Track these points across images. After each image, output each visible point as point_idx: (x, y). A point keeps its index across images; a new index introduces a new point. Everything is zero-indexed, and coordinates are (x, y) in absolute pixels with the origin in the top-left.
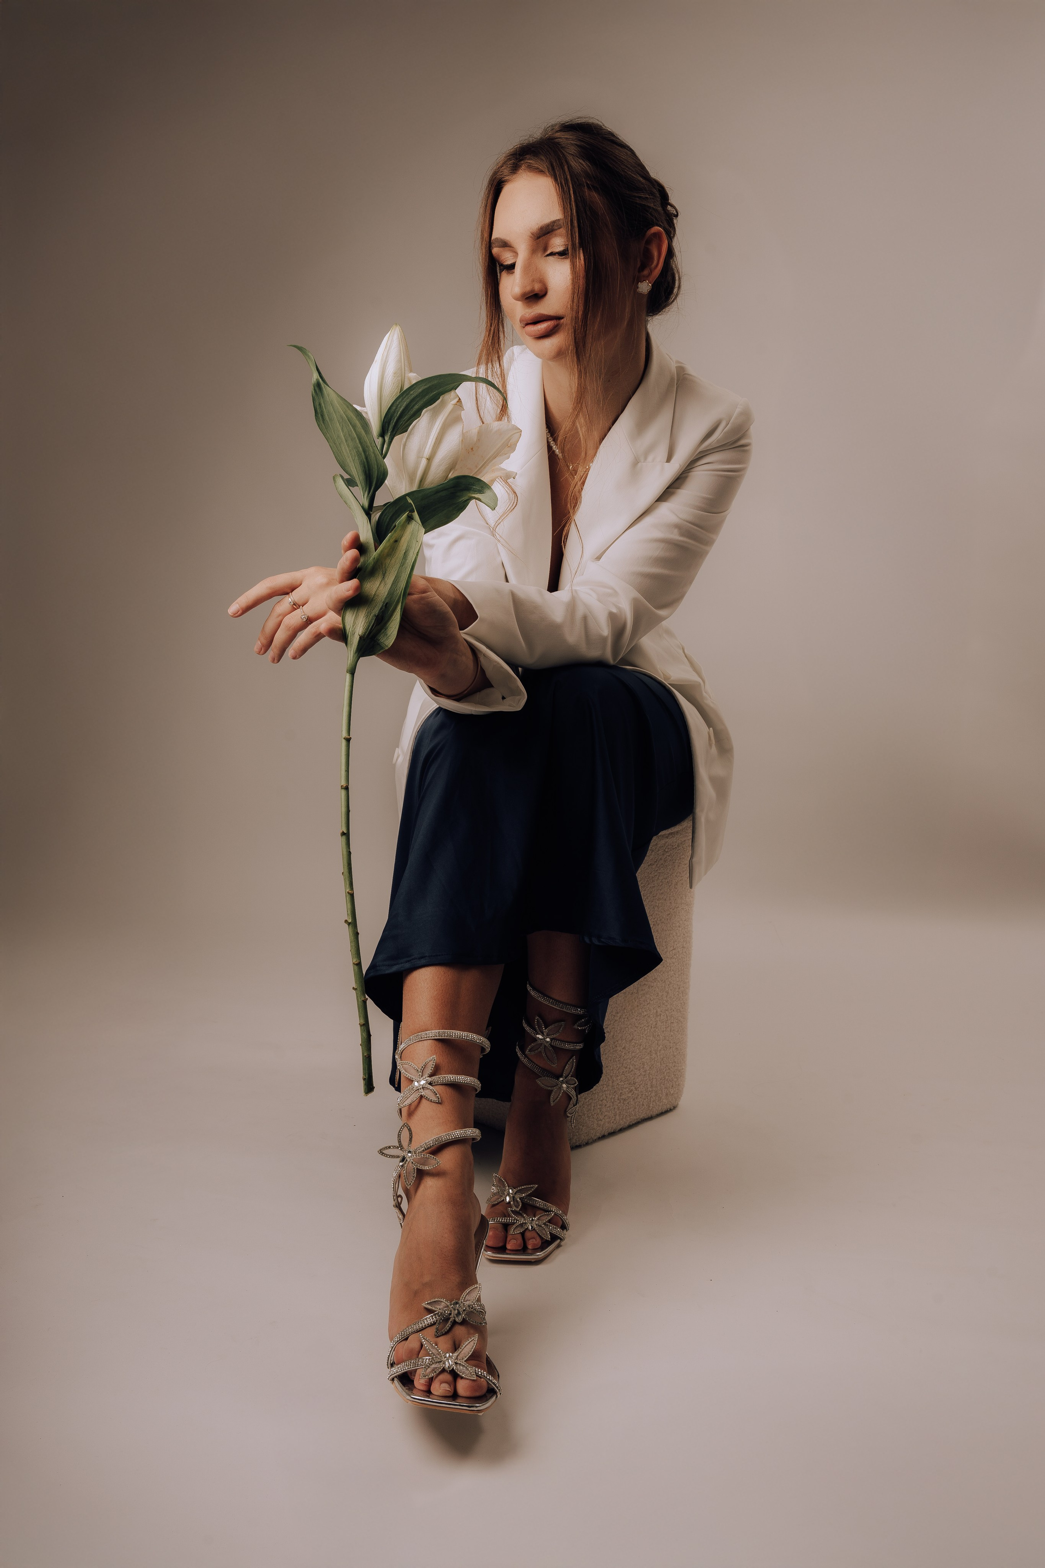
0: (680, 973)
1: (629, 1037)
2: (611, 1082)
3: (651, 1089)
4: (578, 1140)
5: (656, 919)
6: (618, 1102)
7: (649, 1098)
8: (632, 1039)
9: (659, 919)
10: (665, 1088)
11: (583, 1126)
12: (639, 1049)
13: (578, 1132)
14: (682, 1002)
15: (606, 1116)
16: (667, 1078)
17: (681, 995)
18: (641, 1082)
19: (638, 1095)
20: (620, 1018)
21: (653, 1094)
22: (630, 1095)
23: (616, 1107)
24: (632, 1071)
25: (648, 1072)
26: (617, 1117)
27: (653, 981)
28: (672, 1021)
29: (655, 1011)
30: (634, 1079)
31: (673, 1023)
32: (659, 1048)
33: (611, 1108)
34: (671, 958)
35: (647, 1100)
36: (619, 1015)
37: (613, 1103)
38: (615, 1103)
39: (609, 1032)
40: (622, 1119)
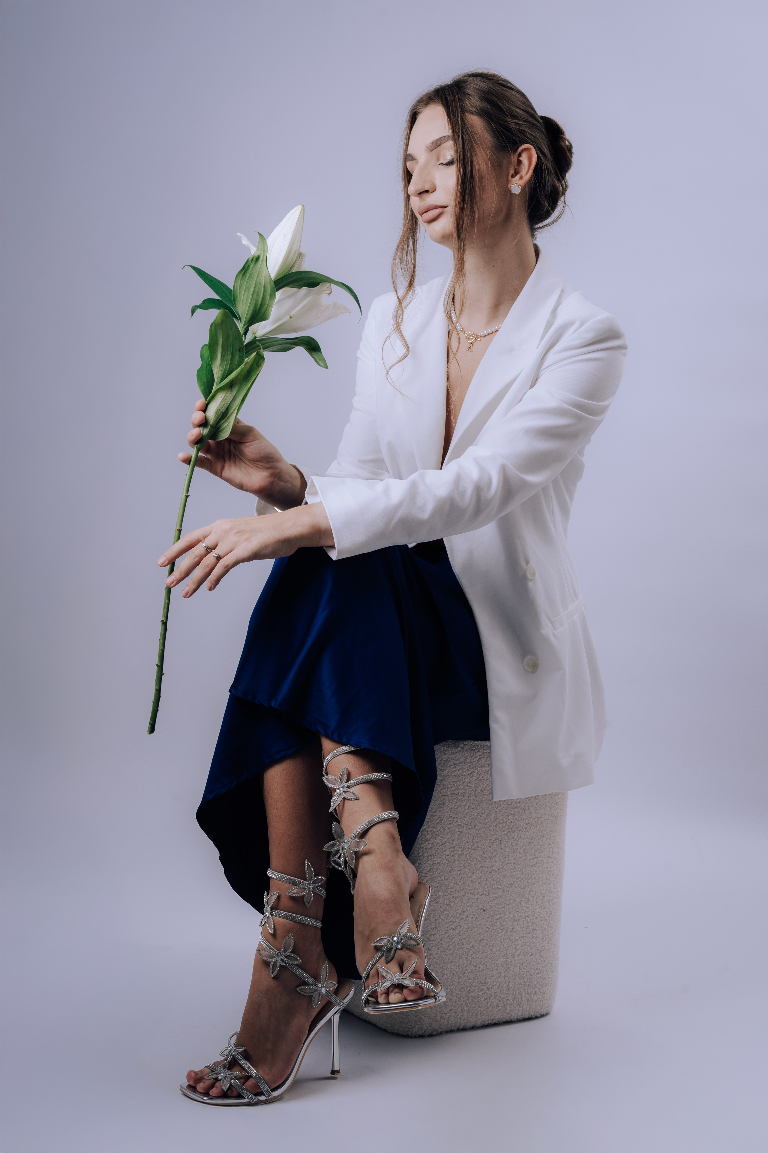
0: (544, 882)
1: (478, 937)
2: (456, 978)
3: (507, 992)
4: (420, 1029)
5: (511, 827)
6: (466, 998)
7: (505, 1000)
8: (483, 939)
9: (515, 827)
10: (526, 994)
11: (425, 1017)
12: (491, 950)
13: (420, 1021)
14: (548, 910)
15: (451, 1010)
16: (527, 983)
17: (547, 904)
18: (495, 983)
19: (491, 996)
20: (467, 917)
21: (510, 997)
22: (480, 994)
23: (464, 1003)
24: (483, 970)
25: (503, 974)
26: (465, 1014)
27: (509, 886)
28: (535, 928)
29: (512, 915)
30: (486, 979)
31: (535, 930)
32: (517, 953)
33: (458, 1003)
34: (533, 866)
35: (502, 1002)
36: (465, 914)
37: (459, 998)
38: (462, 999)
39: (454, 929)
40: (472, 1016)
